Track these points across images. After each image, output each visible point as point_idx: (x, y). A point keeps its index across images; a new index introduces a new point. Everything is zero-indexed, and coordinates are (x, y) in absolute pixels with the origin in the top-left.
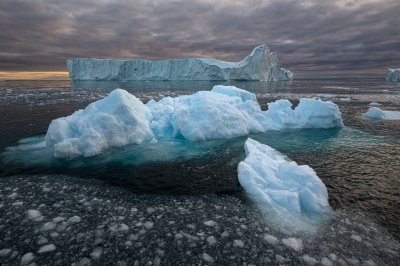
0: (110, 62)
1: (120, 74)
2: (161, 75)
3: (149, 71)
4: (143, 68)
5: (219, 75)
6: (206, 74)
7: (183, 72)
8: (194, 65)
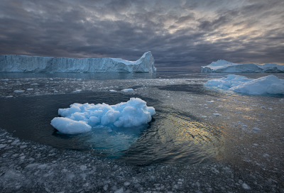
0: (38, 59)
1: (47, 68)
2: (82, 68)
3: (72, 66)
4: (67, 63)
5: (125, 69)
6: (116, 68)
7: (99, 67)
8: (107, 62)
